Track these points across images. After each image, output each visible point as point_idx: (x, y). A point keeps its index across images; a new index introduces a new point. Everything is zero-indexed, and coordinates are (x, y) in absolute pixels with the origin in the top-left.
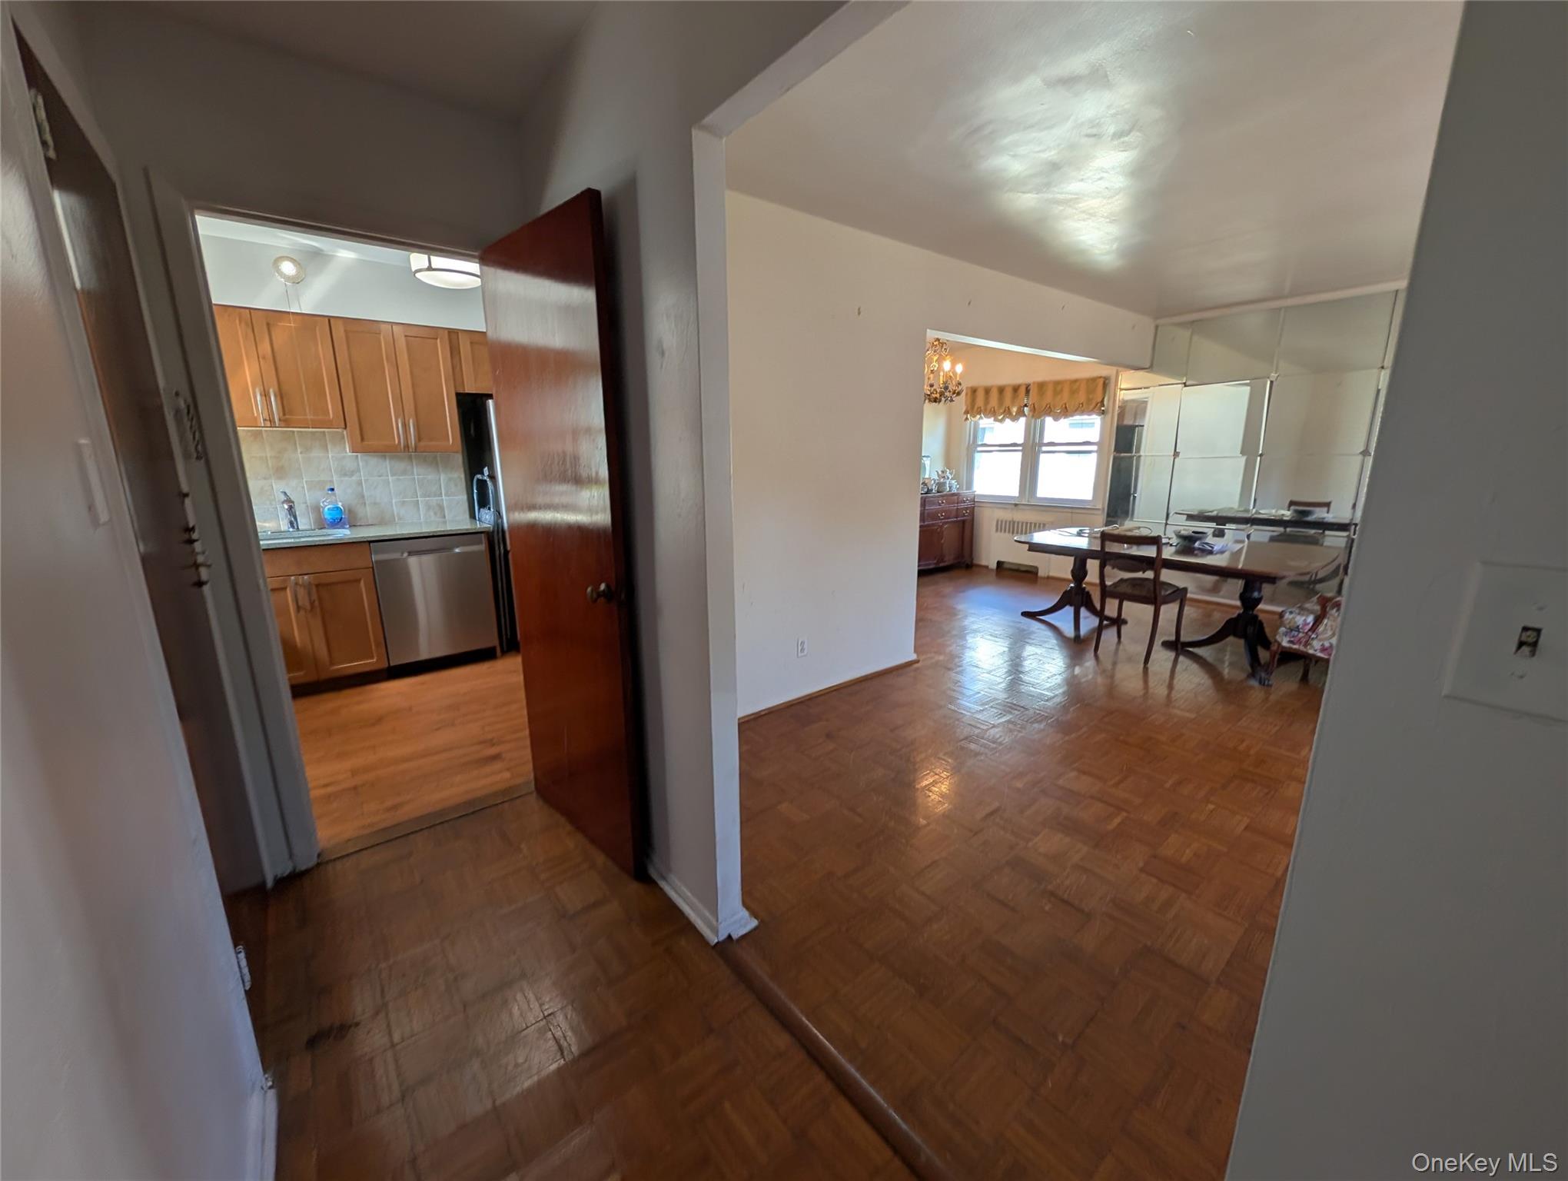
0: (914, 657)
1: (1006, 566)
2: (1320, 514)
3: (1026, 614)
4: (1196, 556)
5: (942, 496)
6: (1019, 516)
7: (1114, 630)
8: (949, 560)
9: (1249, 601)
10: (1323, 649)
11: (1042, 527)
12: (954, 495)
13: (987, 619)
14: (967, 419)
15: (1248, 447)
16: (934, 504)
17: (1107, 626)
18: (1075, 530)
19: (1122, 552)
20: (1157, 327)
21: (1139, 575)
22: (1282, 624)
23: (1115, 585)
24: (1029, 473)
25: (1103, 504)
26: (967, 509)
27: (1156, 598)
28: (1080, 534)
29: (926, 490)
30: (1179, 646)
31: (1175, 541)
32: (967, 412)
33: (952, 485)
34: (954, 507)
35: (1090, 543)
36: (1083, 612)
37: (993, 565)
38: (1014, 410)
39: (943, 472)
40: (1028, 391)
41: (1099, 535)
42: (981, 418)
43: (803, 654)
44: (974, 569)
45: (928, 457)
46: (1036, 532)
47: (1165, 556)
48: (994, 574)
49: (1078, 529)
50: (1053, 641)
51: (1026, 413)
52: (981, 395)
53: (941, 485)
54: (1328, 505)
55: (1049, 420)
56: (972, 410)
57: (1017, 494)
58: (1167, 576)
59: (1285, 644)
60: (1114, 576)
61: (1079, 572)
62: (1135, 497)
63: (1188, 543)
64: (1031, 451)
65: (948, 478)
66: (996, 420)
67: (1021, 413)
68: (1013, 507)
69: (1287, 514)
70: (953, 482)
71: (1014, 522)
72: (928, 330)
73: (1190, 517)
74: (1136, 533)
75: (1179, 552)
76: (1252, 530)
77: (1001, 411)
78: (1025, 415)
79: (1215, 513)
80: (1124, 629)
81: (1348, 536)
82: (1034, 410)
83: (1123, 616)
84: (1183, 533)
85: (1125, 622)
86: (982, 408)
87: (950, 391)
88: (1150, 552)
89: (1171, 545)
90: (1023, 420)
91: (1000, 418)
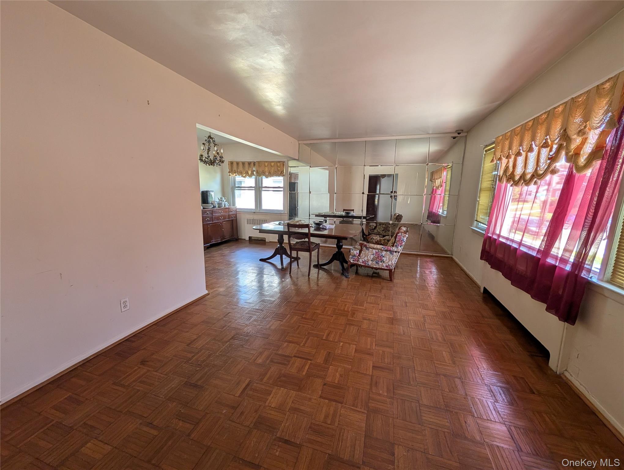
0: (207, 292)
1: (253, 238)
2: (352, 213)
3: (261, 260)
4: (321, 231)
5: (220, 209)
6: (256, 217)
7: (296, 262)
8: (227, 238)
9: (339, 247)
10: (363, 262)
11: (266, 221)
12: (227, 208)
13: (244, 265)
14: (230, 175)
15: (331, 190)
16: (217, 213)
17: (294, 261)
18: (277, 223)
19: (296, 231)
20: (299, 144)
21: (303, 240)
22: (350, 255)
23: (295, 245)
24: (258, 200)
25: (287, 211)
26: (233, 215)
27: (310, 249)
28: (279, 224)
29: (213, 206)
30: (319, 266)
31: (314, 225)
32: (229, 172)
33: (225, 204)
34: (227, 214)
35: (284, 228)
36: (284, 256)
37: (247, 239)
38: (250, 172)
39: (221, 198)
40: (254, 165)
41: (287, 224)
42: (236, 175)
43: (126, 309)
44: (239, 240)
45: (213, 191)
46: (263, 224)
47: (311, 232)
48: (248, 242)
49: (279, 222)
50: (273, 272)
51: (255, 174)
52: (235, 165)
53: (220, 205)
54: (353, 210)
55: (264, 177)
56: (232, 171)
57: (254, 208)
58: (313, 239)
59: (352, 262)
60: (294, 241)
61: (281, 241)
62: (298, 209)
63: (318, 226)
64: (258, 189)
65: (224, 201)
66: (242, 176)
67: (252, 174)
68: (253, 213)
69: (343, 214)
70: (226, 203)
71: (254, 220)
72: (197, 124)
73: (317, 216)
74: (300, 223)
75: (315, 230)
76: (335, 219)
77: (245, 172)
78: (254, 175)
79: (323, 214)
80: (299, 261)
81: (361, 221)
82: (257, 172)
83: (299, 256)
84: (316, 222)
85: (300, 259)
86: (236, 171)
87: (218, 160)
88: (306, 230)
89: (313, 227)
90: (254, 177)
91: (244, 175)
